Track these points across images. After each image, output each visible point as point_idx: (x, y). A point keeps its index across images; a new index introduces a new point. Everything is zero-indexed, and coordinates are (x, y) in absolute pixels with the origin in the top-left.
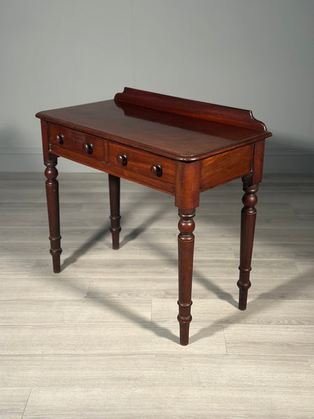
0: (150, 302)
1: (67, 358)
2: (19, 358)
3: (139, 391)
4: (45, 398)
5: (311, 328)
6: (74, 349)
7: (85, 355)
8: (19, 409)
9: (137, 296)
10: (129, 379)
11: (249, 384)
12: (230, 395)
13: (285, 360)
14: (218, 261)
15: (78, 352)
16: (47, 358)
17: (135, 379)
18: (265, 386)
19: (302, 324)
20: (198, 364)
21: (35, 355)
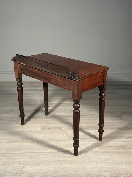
0: (67, 131)
1: (36, 154)
2: (17, 154)
3: (67, 165)
4: (30, 169)
5: (131, 140)
6: (39, 150)
7: (44, 152)
8: (20, 174)
9: (61, 129)
10: (62, 161)
11: (109, 162)
12: (102, 166)
13: (122, 152)
14: (92, 115)
15: (40, 151)
16: (29, 154)
17: (65, 161)
18: (116, 162)
19: (128, 139)
20: (89, 155)
21: (24, 153)
